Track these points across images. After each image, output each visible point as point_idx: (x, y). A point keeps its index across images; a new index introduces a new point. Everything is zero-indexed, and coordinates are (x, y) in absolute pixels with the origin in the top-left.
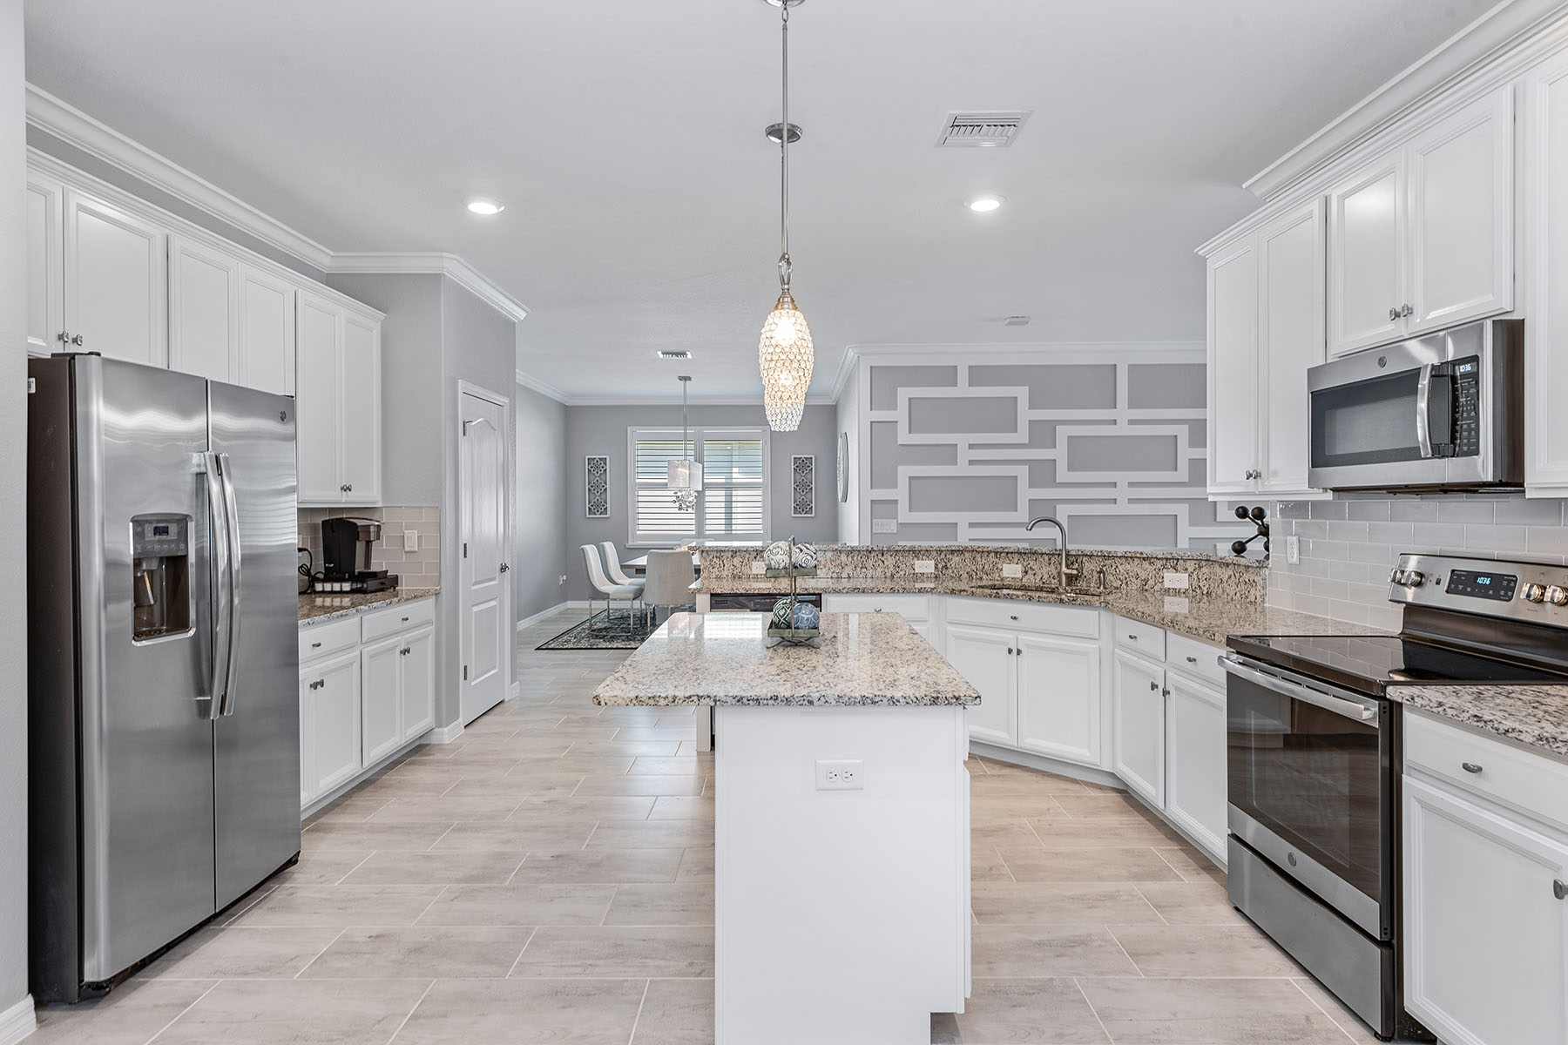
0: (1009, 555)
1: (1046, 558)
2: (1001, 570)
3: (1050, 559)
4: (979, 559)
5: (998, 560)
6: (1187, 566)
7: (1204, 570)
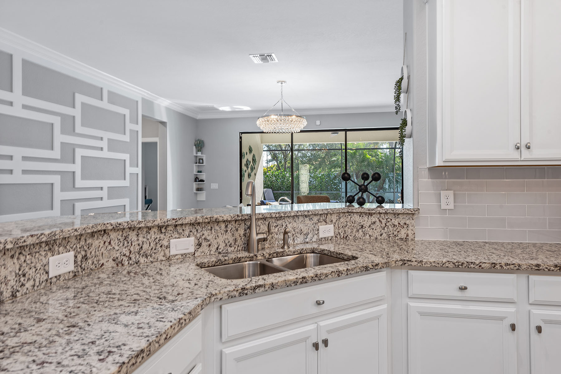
0: (178, 228)
1: (223, 226)
2: (168, 247)
3: (226, 227)
4: (134, 238)
5: (162, 236)
6: (333, 219)
7: (342, 220)
